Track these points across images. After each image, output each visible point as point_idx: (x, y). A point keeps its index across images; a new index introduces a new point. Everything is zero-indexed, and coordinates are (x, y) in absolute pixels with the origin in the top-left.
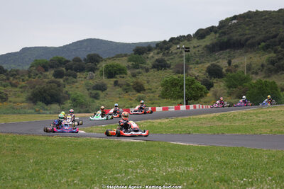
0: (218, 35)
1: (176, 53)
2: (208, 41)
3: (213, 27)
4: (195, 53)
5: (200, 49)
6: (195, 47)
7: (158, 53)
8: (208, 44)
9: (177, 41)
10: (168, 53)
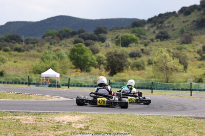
0: (202, 12)
1: (169, 27)
2: (194, 16)
3: (195, 5)
4: (185, 27)
5: (189, 24)
6: (184, 22)
7: (152, 27)
8: (195, 19)
9: (166, 16)
10: (161, 26)
